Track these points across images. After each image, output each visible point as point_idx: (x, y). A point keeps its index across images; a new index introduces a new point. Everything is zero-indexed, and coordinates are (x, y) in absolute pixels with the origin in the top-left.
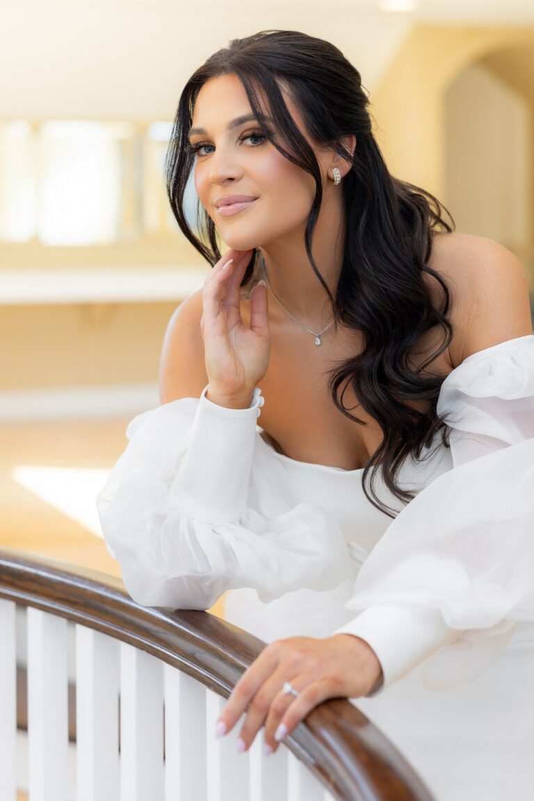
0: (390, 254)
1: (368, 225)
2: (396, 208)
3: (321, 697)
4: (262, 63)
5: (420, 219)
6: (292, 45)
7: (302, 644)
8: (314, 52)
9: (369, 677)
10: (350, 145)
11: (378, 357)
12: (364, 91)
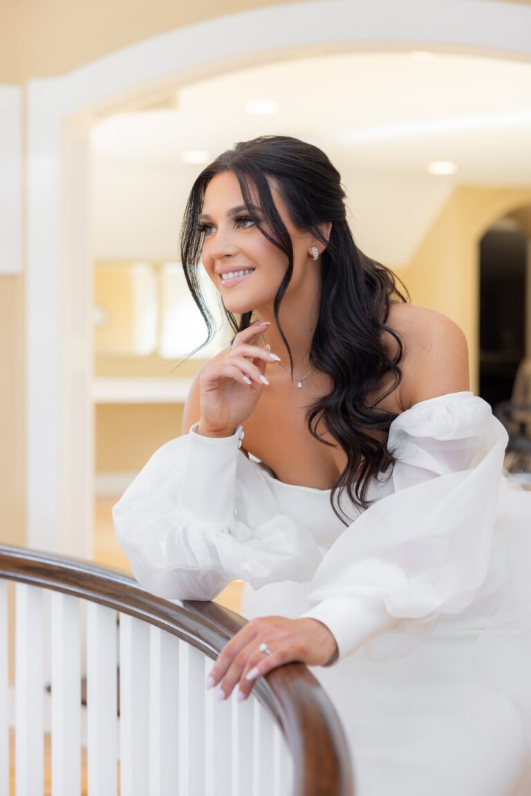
0: (353, 317)
1: (338, 294)
2: (362, 280)
3: (289, 659)
4: (257, 164)
5: (380, 287)
6: (284, 148)
7: (277, 622)
8: (300, 155)
9: (327, 652)
10: (326, 231)
11: (342, 397)
12: (342, 187)
